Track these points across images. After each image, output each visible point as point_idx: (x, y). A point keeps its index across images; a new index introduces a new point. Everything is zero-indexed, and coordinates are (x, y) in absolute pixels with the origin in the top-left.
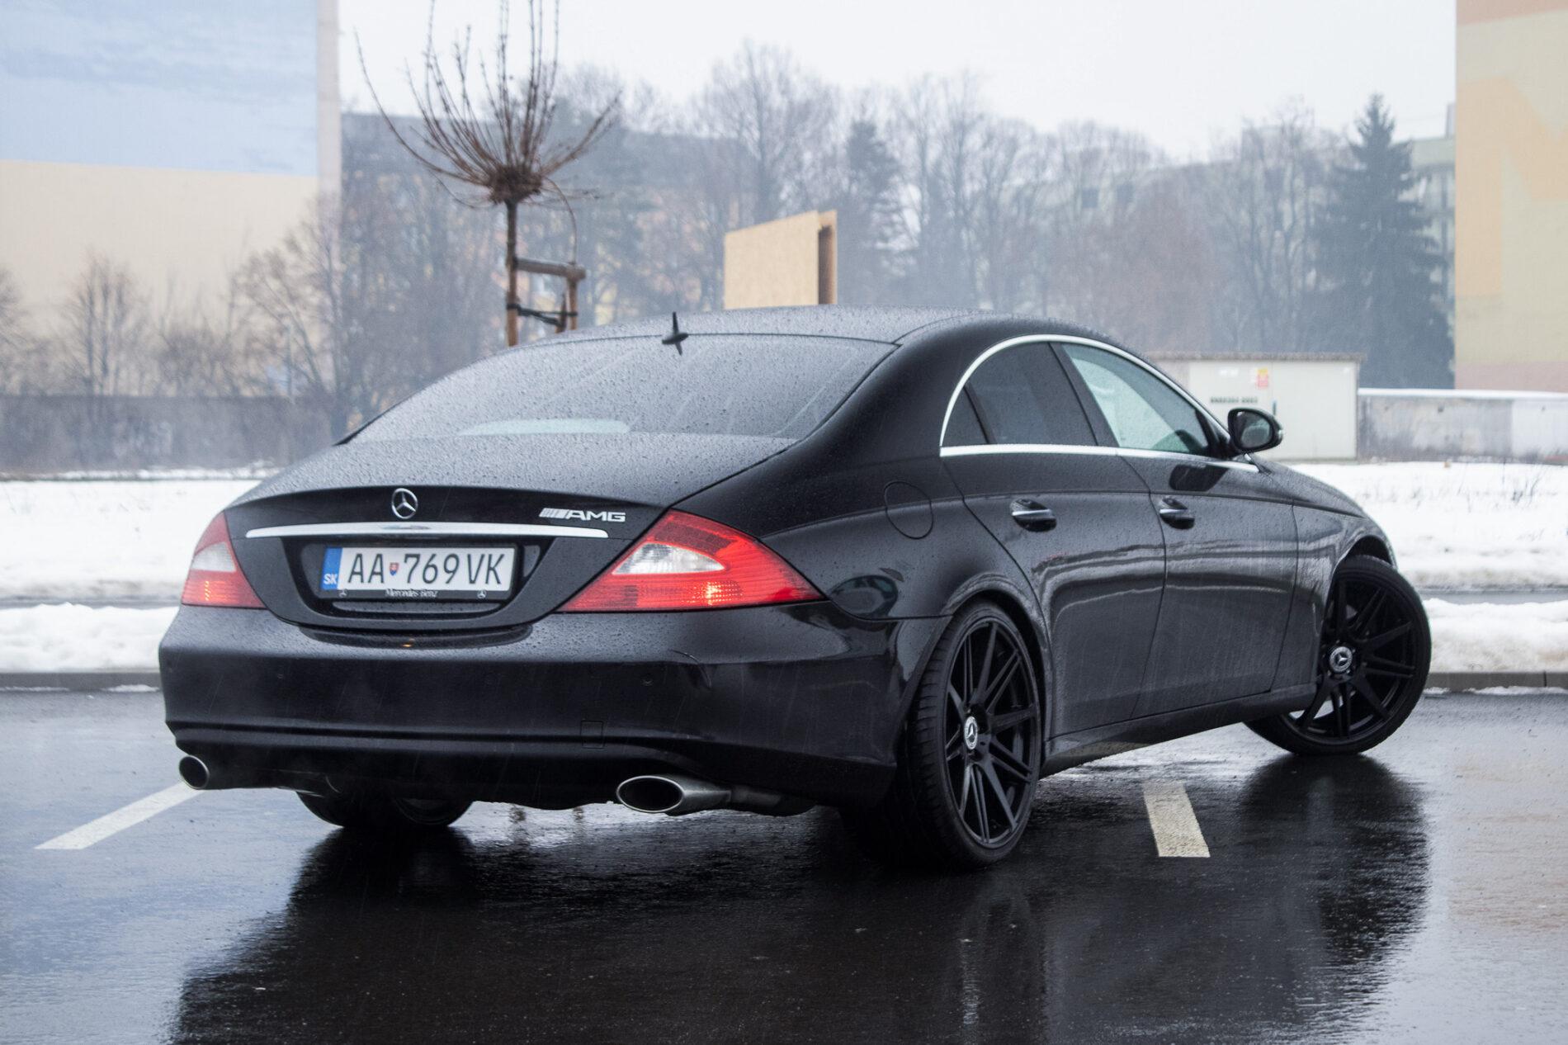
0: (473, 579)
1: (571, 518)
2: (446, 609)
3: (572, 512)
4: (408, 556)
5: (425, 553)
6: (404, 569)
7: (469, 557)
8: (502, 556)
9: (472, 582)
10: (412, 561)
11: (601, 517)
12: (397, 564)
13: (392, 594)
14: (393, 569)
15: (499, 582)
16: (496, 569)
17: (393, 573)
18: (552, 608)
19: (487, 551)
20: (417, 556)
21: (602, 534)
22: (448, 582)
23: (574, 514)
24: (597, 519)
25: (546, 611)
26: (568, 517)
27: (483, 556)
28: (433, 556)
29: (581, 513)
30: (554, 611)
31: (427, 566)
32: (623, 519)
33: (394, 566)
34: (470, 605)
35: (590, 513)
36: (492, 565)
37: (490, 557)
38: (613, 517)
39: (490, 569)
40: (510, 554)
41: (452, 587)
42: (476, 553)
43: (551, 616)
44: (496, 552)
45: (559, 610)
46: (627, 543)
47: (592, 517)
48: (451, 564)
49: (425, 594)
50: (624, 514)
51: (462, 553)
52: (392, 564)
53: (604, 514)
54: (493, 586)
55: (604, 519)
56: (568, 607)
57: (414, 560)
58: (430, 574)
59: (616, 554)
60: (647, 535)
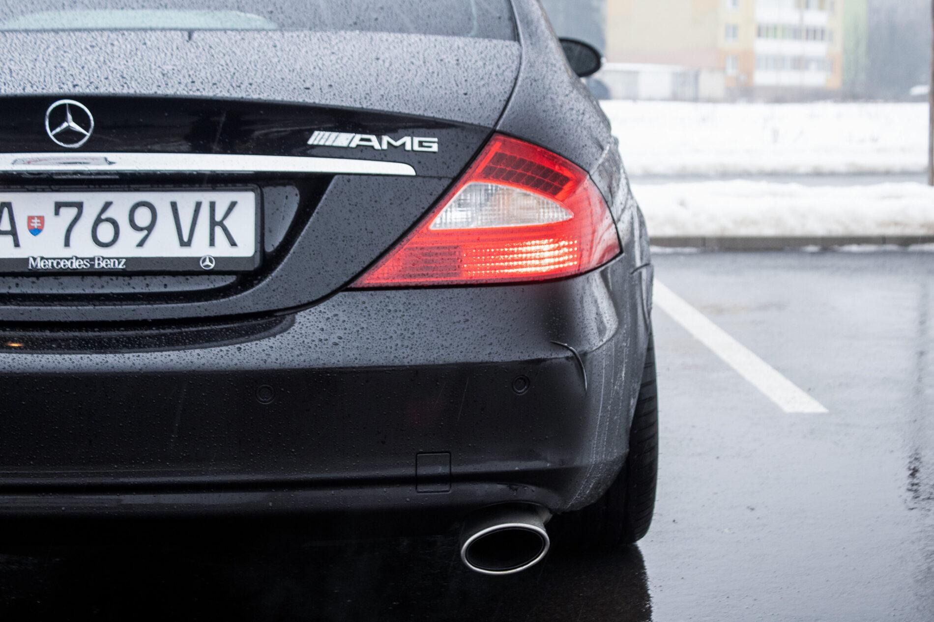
0: (186, 239)
1: (358, 146)
2: (138, 286)
3: (358, 137)
4: (58, 206)
5: (93, 201)
6: (56, 226)
7: (174, 205)
8: (233, 205)
9: (188, 244)
10: (69, 213)
11: (404, 144)
12: (41, 219)
13: (41, 265)
14: (36, 224)
15: (233, 244)
16: (226, 223)
17: (35, 231)
18: (341, 283)
19: (205, 197)
20: (79, 206)
21: (407, 170)
22: (141, 244)
23: (362, 140)
24: (396, 147)
25: (333, 287)
26: (353, 145)
27: (198, 205)
28: (108, 205)
29: (373, 138)
30: (345, 287)
31: (98, 221)
32: (435, 148)
33: (36, 220)
34: (181, 279)
35: (386, 139)
36: (218, 217)
37: (212, 205)
38: (421, 144)
39: (213, 223)
40: (247, 201)
41: (148, 252)
42: (186, 200)
43: (341, 294)
44: (222, 199)
45: (352, 285)
46: (446, 183)
47: (389, 143)
48: (143, 217)
49: (103, 264)
50: (436, 140)
51: (161, 199)
52: (30, 219)
53: (407, 140)
54: (223, 249)
55: (408, 147)
56: (366, 280)
57: (74, 211)
58: (105, 232)
59: (431, 200)
60: (470, 171)
